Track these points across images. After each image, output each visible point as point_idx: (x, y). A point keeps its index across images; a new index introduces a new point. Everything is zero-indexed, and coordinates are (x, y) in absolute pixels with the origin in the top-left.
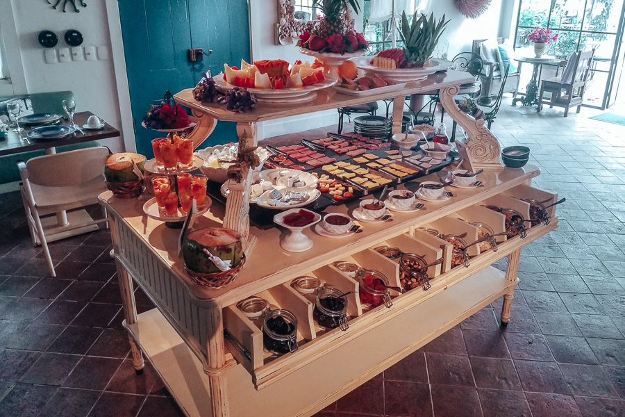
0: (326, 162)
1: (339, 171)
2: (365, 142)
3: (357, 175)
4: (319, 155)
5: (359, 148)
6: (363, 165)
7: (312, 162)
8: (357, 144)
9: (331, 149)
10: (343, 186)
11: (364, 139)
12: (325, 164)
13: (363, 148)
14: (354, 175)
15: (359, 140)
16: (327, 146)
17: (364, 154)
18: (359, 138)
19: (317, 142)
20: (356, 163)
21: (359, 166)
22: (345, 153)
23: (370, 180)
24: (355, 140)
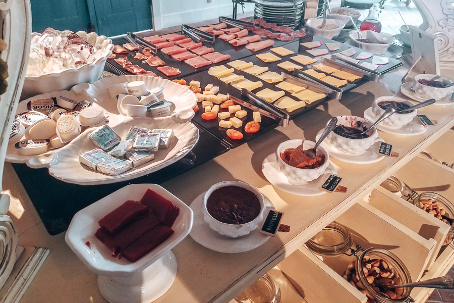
0: (216, 61)
1: (235, 77)
2: (270, 29)
3: (266, 85)
4: (205, 49)
5: (263, 39)
6: (273, 67)
7: (195, 62)
8: (260, 32)
9: (223, 40)
10: (243, 108)
11: (269, 25)
12: (213, 65)
13: (268, 38)
14: (259, 84)
15: (262, 27)
16: (217, 36)
17: (272, 47)
18: (261, 24)
19: (204, 29)
20: (262, 63)
21: (267, 69)
22: (243, 46)
23: (288, 94)
24: (257, 28)
